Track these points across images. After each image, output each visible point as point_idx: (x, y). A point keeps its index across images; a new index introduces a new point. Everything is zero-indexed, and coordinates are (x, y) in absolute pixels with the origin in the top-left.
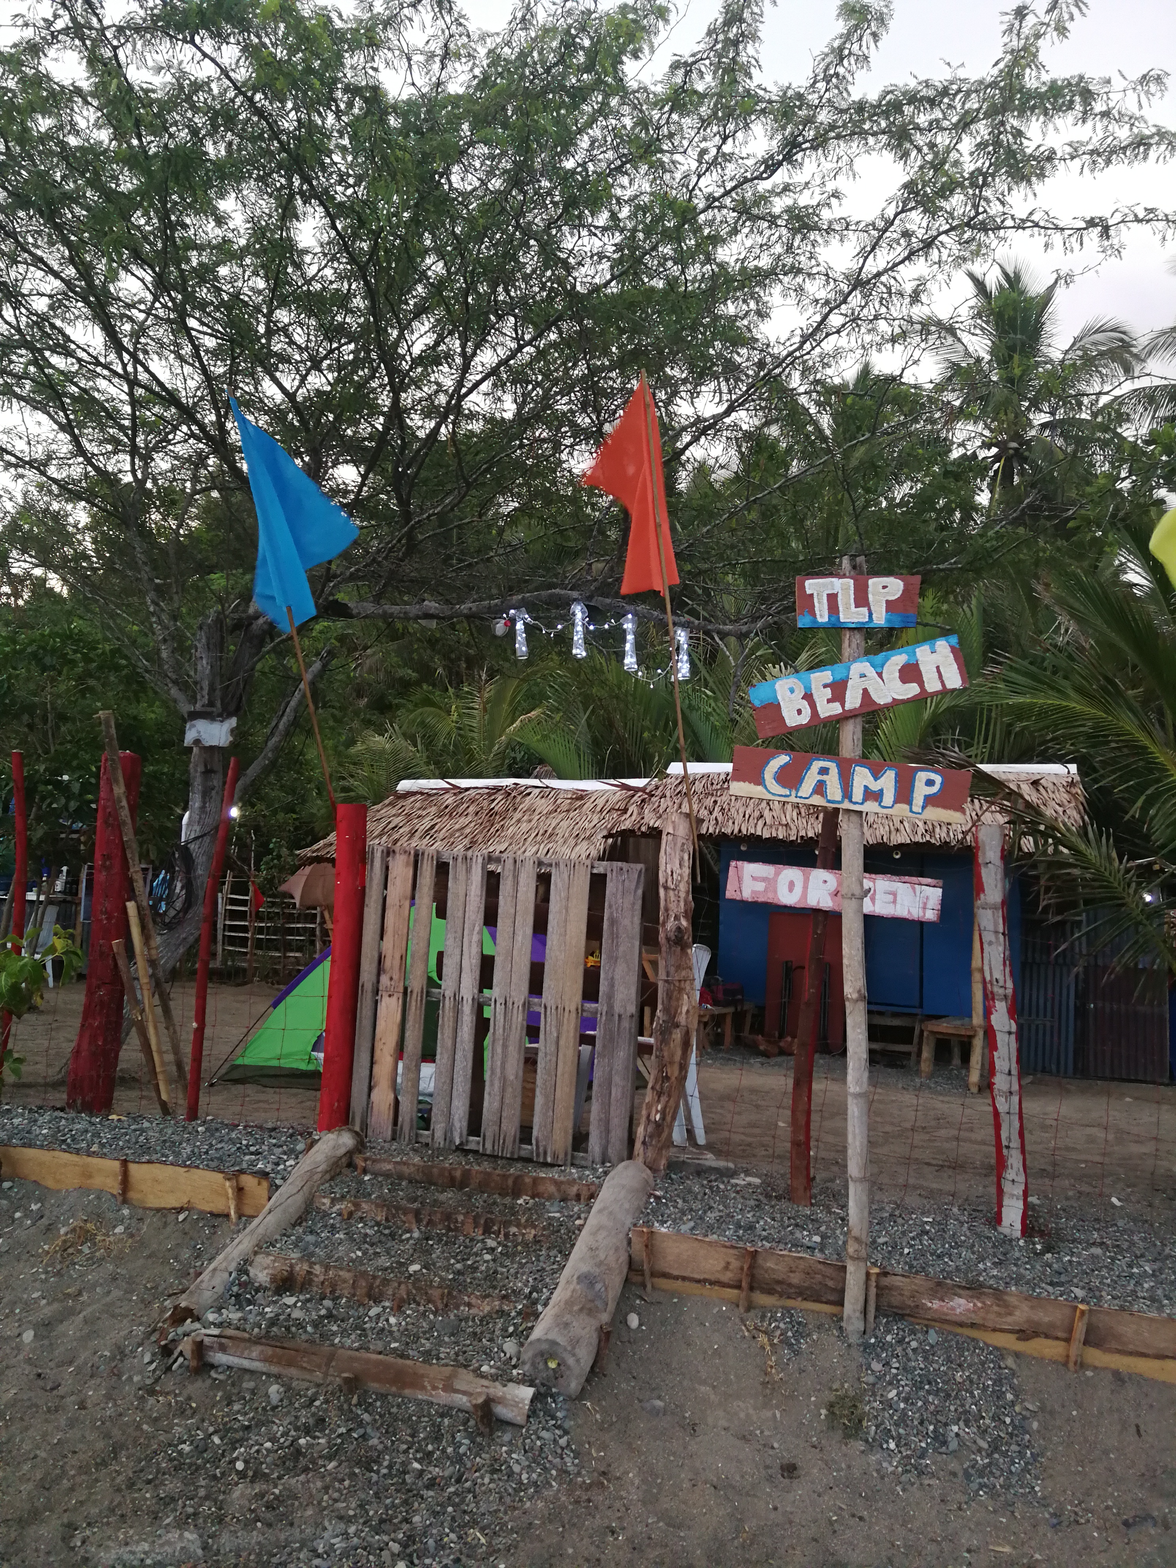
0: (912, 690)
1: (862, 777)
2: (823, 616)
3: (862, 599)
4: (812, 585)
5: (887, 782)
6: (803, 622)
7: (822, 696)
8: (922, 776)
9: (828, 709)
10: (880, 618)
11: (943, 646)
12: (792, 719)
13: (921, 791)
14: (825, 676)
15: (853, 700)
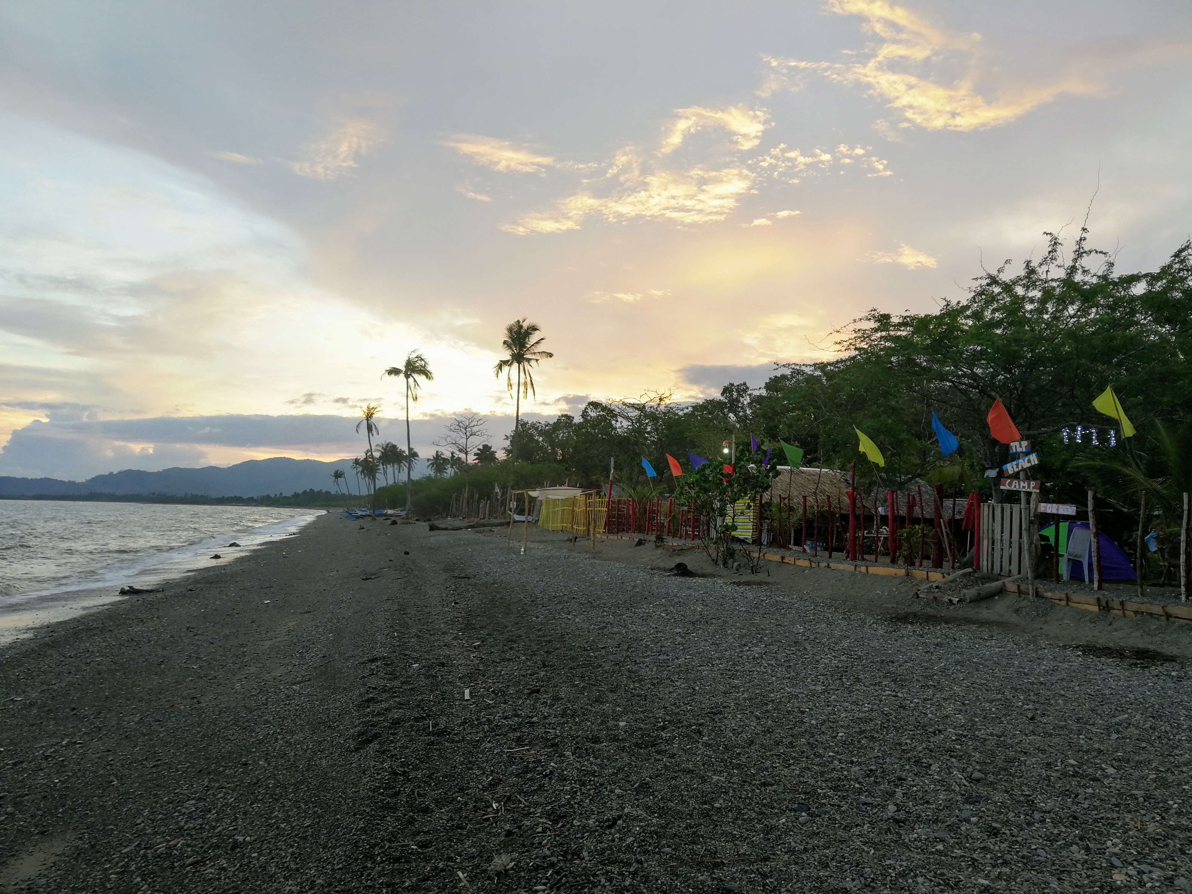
0: (1029, 465)
1: (1022, 483)
2: (1014, 451)
3: (1021, 447)
4: (1012, 444)
5: (1026, 484)
6: (1011, 452)
7: (1015, 467)
8: (1032, 483)
9: (1016, 470)
10: (1024, 450)
11: (1034, 455)
12: (1011, 472)
13: (1032, 486)
14: (1015, 463)
15: (1020, 468)
